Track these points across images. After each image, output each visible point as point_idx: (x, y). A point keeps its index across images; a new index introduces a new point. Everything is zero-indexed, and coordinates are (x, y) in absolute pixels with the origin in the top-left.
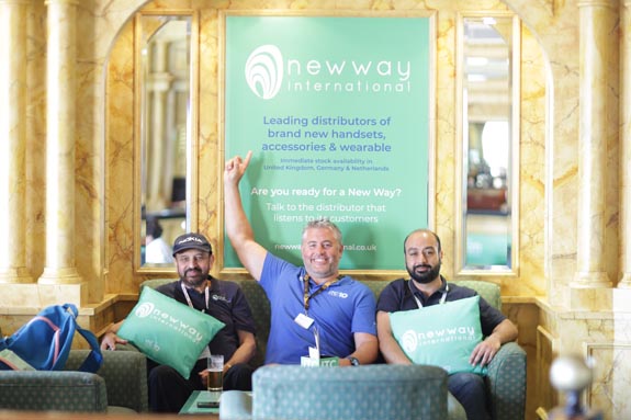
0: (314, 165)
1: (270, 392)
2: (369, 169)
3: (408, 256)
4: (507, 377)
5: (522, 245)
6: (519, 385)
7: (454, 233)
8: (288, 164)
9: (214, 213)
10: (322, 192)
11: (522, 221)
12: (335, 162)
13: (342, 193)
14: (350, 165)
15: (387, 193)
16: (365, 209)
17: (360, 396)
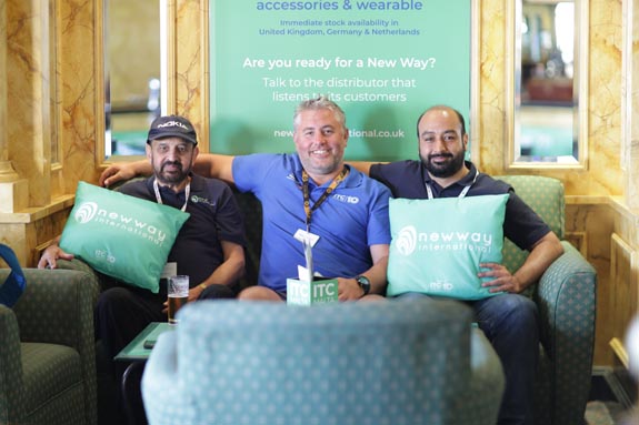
0: (324, 28)
1: (201, 342)
2: (392, 32)
3: (422, 141)
4: (570, 302)
5: (593, 129)
6: (586, 313)
7: (504, 114)
8: (290, 27)
9: (197, 91)
10: (333, 63)
11: (593, 97)
12: (350, 23)
13: (360, 64)
14: (370, 28)
15: (418, 64)
16: (390, 83)
17: (335, 349)
